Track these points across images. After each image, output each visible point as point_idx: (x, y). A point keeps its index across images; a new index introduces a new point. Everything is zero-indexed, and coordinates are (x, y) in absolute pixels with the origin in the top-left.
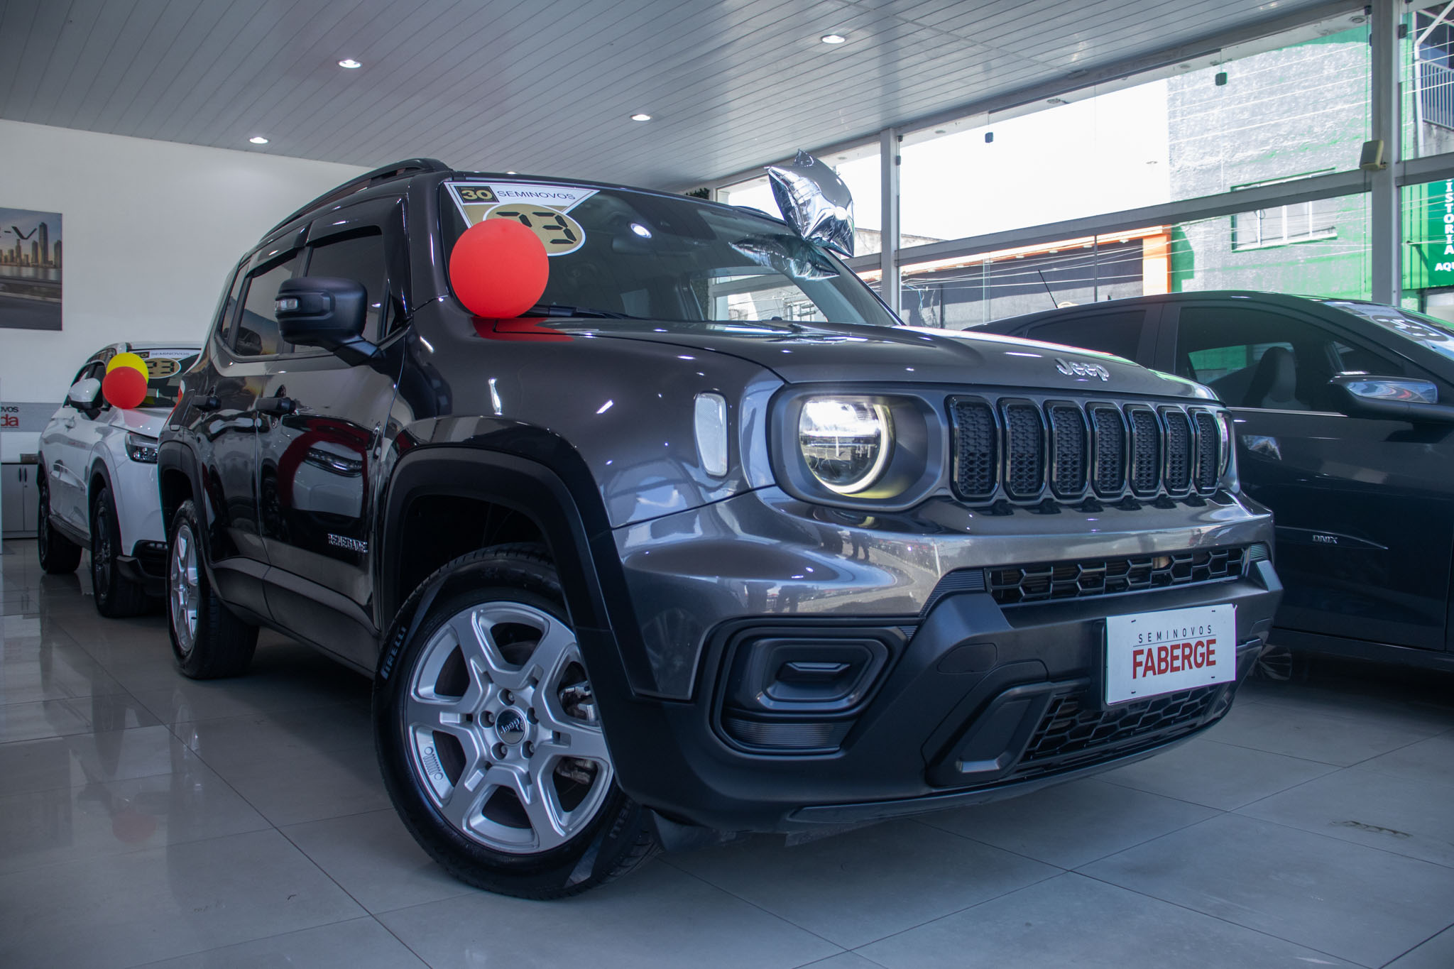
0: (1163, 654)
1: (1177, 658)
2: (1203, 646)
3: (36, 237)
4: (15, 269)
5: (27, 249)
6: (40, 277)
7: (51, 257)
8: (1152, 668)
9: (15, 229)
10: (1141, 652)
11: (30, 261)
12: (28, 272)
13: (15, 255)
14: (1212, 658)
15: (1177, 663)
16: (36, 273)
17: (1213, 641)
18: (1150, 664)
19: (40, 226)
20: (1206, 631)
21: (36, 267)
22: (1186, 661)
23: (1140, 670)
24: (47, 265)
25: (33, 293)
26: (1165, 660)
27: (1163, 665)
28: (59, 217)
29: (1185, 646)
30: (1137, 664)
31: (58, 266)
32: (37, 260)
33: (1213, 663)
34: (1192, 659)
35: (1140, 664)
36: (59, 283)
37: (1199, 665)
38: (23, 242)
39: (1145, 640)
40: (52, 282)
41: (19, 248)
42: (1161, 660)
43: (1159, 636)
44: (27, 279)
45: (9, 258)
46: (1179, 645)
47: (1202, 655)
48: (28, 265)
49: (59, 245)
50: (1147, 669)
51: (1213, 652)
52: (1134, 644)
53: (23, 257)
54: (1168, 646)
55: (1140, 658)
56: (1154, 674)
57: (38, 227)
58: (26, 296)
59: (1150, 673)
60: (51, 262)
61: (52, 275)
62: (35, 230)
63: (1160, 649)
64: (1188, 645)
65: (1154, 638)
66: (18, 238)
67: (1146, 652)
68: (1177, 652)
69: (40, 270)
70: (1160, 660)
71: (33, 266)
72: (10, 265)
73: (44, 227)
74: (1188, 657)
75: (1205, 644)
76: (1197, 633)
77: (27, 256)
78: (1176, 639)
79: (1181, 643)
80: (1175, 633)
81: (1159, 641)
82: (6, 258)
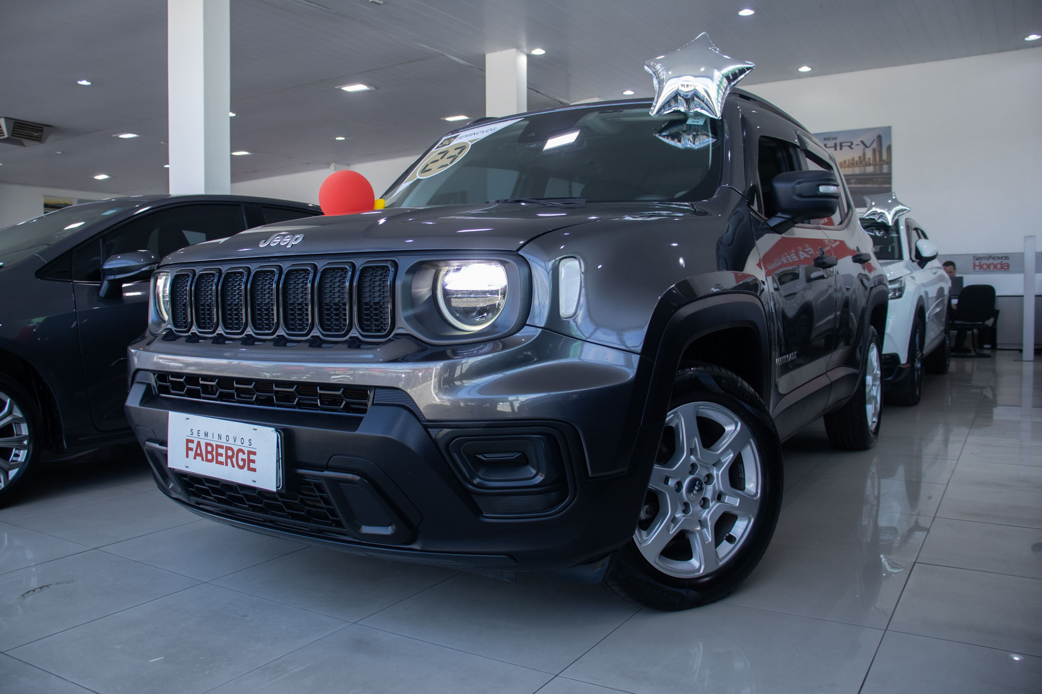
0: (209, 449)
1: (221, 455)
2: (244, 453)
3: (875, 145)
4: (862, 168)
5: (869, 154)
6: (878, 172)
7: (885, 157)
8: (201, 455)
9: (862, 142)
10: (192, 442)
11: (871, 161)
12: (870, 169)
13: (862, 159)
14: (252, 465)
15: (221, 459)
16: (875, 169)
17: (254, 453)
18: (199, 452)
19: (878, 137)
20: (246, 443)
21: (875, 165)
22: (229, 460)
23: (192, 454)
24: (882, 163)
25: (873, 183)
26: (211, 453)
27: (210, 457)
28: (888, 129)
29: (228, 448)
30: (189, 449)
31: (889, 163)
32: (875, 161)
33: (254, 470)
34: (234, 460)
35: (191, 449)
36: (889, 174)
37: (242, 468)
38: (866, 149)
39: (195, 434)
40: (886, 174)
41: (864, 154)
42: (210, 452)
43: (206, 435)
44: (870, 174)
45: (859, 162)
46: (223, 446)
47: (243, 460)
48: (870, 165)
49: (889, 148)
50: (196, 455)
51: (254, 461)
52: (186, 434)
53: (867, 160)
54: (214, 444)
55: (190, 445)
56: (203, 460)
57: (876, 139)
58: (869, 186)
59: (199, 458)
60: (884, 161)
61: (885, 169)
62: (874, 141)
63: (207, 444)
64: (232, 449)
65: (202, 435)
66: (863, 147)
67: (196, 443)
68: (220, 451)
69: (878, 167)
70: (207, 452)
71: (873, 165)
72: (859, 166)
73: (879, 137)
74: (231, 458)
75: (246, 452)
76: (238, 442)
77: (869, 159)
78: (220, 440)
79: (225, 445)
80: (220, 437)
81: (206, 438)
82: (857, 162)
